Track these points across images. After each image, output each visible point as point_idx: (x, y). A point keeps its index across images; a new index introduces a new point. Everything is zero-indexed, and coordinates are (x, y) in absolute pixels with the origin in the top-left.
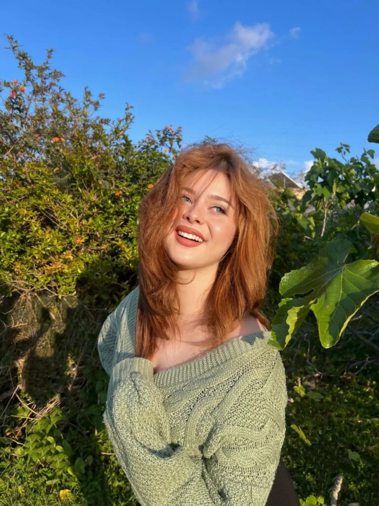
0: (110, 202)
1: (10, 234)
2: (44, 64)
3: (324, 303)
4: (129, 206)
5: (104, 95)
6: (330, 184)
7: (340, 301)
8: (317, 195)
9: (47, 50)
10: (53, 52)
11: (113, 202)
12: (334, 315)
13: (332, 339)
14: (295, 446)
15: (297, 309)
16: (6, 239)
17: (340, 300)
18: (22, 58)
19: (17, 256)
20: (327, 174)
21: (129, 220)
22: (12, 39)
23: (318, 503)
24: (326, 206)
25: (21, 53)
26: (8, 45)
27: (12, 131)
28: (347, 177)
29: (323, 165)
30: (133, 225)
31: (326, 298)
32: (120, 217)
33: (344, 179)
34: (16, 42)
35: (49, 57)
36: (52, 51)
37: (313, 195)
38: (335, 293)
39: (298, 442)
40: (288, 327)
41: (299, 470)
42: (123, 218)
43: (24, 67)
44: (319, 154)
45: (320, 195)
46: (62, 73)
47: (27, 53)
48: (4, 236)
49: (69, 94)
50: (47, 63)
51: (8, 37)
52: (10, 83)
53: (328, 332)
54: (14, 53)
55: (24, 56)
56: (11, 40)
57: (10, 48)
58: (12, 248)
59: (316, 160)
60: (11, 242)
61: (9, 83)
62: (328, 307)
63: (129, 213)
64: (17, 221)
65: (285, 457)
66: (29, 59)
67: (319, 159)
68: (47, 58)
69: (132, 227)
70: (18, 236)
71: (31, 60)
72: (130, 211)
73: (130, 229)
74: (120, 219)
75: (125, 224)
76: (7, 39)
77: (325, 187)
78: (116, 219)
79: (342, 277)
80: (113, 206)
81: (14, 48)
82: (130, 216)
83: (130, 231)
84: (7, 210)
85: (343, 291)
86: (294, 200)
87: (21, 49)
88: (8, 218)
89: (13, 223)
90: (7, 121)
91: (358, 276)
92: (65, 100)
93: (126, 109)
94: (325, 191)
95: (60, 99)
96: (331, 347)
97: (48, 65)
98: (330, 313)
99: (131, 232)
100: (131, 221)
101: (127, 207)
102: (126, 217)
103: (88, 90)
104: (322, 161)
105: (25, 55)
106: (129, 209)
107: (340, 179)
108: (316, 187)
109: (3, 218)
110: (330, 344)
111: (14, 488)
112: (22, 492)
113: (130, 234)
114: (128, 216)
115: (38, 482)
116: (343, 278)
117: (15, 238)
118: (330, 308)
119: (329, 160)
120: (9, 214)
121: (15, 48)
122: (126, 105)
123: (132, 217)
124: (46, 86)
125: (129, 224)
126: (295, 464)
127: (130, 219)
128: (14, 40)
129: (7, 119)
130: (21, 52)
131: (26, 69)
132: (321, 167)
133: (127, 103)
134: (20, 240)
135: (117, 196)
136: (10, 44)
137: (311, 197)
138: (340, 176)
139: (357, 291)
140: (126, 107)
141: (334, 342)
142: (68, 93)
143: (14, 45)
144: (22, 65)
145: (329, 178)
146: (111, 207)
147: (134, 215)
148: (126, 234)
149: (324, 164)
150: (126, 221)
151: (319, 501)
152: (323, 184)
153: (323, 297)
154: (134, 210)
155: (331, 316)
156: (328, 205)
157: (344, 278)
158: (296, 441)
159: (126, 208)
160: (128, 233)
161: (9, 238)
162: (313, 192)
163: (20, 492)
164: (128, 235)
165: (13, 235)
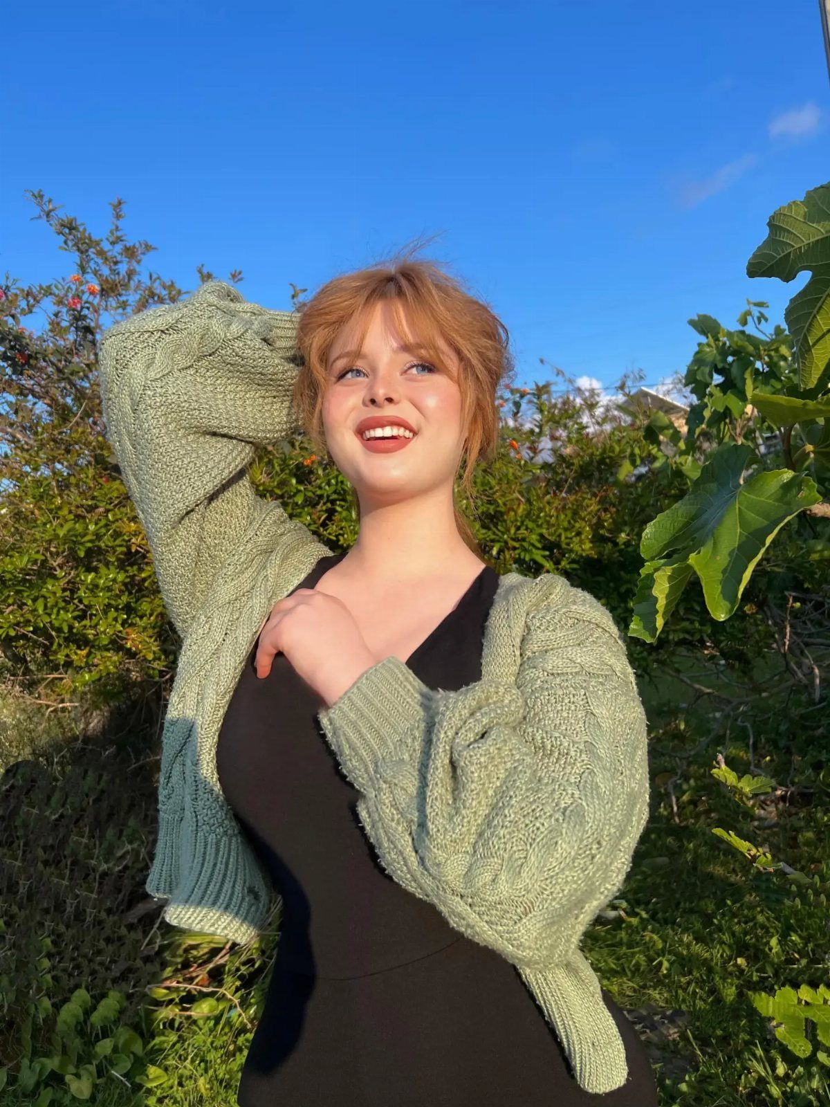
0: (294, 481)
1: (104, 575)
2: (112, 232)
3: (712, 553)
4: (333, 481)
5: (240, 273)
6: (739, 385)
7: (739, 545)
8: (715, 410)
9: (111, 204)
10: (123, 206)
11: (300, 482)
12: (729, 569)
13: (729, 606)
14: (751, 939)
15: (668, 571)
16: (96, 586)
17: (737, 543)
18: (67, 231)
19: (125, 616)
20: (730, 365)
21: (337, 511)
22: (41, 196)
23: (800, 1001)
24: (738, 431)
25: (62, 220)
26: (37, 211)
27: (81, 374)
28: (772, 365)
29: (717, 347)
30: (345, 519)
31: (715, 543)
32: (319, 508)
33: (767, 369)
34: (50, 201)
35: (118, 217)
36: (120, 203)
37: (707, 414)
38: (730, 535)
39: (757, 929)
40: (656, 600)
41: (766, 984)
42: (324, 508)
43: (74, 248)
44: (705, 326)
45: (721, 410)
46: (150, 244)
47: (76, 220)
48: (93, 580)
49: (172, 285)
50: (117, 228)
51: (34, 195)
52: (53, 287)
53: (721, 596)
54: (51, 225)
55: (70, 227)
56: (39, 200)
57: (40, 217)
58: (113, 602)
59: (703, 340)
60: (109, 589)
61: (49, 287)
62: (718, 558)
63: (334, 496)
64: (113, 548)
65: (731, 963)
66: (81, 229)
67: (709, 335)
68: (115, 220)
69: (343, 524)
70: (121, 577)
71: (85, 229)
72: (335, 492)
73: (341, 529)
74: (320, 511)
75: (329, 518)
76: (33, 199)
77: (729, 392)
78: (310, 514)
79: (737, 506)
80: (302, 488)
81: (48, 214)
82: (338, 503)
83: (341, 532)
84: (92, 527)
85: (741, 527)
86: (671, 431)
87: (63, 214)
88: (97, 543)
89: (108, 551)
90: (68, 356)
91: (763, 499)
92: (167, 297)
93: (293, 297)
94: (732, 401)
95: (156, 298)
96: (727, 618)
97: (119, 234)
98: (723, 567)
99: (343, 535)
100: (340, 513)
101: (329, 484)
102: (329, 505)
103: (205, 271)
104: (717, 339)
105: (72, 222)
106: (333, 488)
107: (757, 370)
108: (711, 395)
109: (89, 545)
110: (727, 613)
111: (189, 1085)
112: (206, 1089)
113: (341, 538)
114: (333, 502)
115: (232, 1066)
116: (739, 508)
117: (114, 580)
118: (723, 559)
119: (730, 335)
120: (98, 537)
121: (52, 214)
122: (291, 288)
123: (342, 503)
124: (121, 276)
125: (336, 517)
126: (755, 974)
127: (339, 509)
128: (46, 199)
129: (68, 353)
130: (65, 219)
131: (79, 250)
132: (715, 352)
133: (291, 284)
134: (125, 584)
135: (308, 466)
136: (39, 209)
137: (704, 418)
138: (758, 365)
139: (764, 525)
140: (293, 293)
141: (731, 610)
142: (168, 283)
143: (46, 210)
144: (70, 243)
145: (735, 370)
146: (299, 491)
147: (344, 500)
148: (334, 538)
149: (721, 344)
150: (331, 513)
151: (801, 997)
152: (724, 387)
153: (710, 544)
154: (343, 489)
155: (724, 572)
156: (742, 429)
157: (742, 508)
158: (752, 928)
159: (327, 487)
160: (336, 536)
161: (104, 583)
162: (706, 406)
163: (203, 1091)
164: (338, 540)
165: (111, 576)
